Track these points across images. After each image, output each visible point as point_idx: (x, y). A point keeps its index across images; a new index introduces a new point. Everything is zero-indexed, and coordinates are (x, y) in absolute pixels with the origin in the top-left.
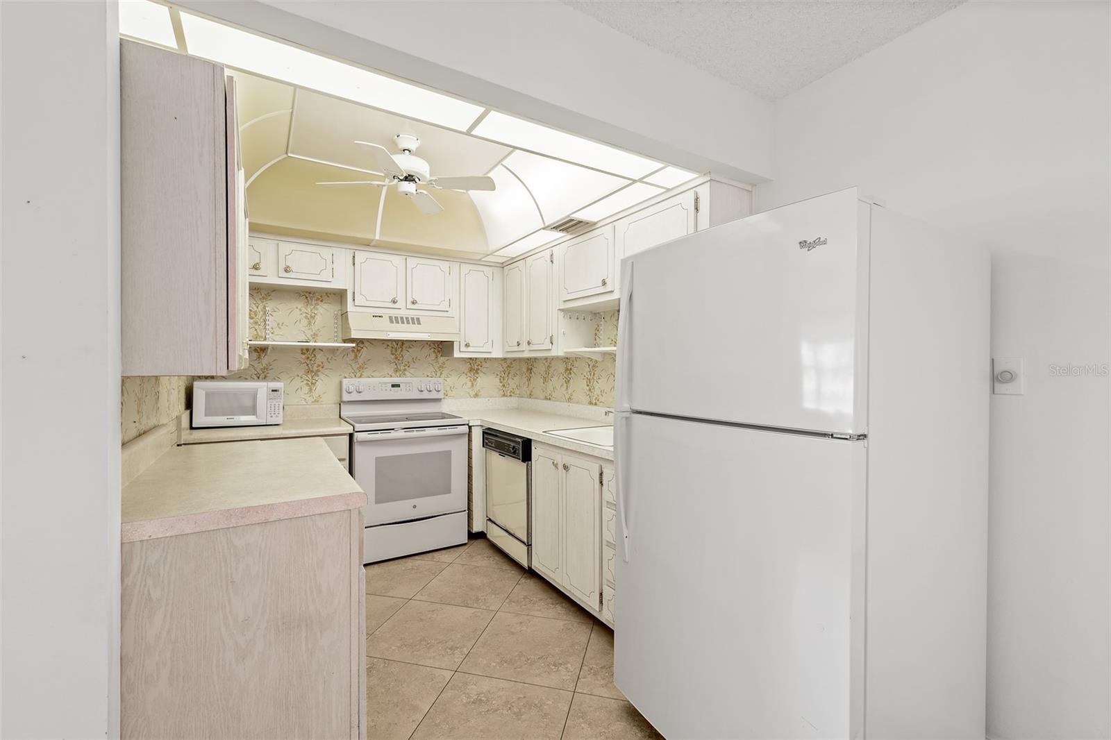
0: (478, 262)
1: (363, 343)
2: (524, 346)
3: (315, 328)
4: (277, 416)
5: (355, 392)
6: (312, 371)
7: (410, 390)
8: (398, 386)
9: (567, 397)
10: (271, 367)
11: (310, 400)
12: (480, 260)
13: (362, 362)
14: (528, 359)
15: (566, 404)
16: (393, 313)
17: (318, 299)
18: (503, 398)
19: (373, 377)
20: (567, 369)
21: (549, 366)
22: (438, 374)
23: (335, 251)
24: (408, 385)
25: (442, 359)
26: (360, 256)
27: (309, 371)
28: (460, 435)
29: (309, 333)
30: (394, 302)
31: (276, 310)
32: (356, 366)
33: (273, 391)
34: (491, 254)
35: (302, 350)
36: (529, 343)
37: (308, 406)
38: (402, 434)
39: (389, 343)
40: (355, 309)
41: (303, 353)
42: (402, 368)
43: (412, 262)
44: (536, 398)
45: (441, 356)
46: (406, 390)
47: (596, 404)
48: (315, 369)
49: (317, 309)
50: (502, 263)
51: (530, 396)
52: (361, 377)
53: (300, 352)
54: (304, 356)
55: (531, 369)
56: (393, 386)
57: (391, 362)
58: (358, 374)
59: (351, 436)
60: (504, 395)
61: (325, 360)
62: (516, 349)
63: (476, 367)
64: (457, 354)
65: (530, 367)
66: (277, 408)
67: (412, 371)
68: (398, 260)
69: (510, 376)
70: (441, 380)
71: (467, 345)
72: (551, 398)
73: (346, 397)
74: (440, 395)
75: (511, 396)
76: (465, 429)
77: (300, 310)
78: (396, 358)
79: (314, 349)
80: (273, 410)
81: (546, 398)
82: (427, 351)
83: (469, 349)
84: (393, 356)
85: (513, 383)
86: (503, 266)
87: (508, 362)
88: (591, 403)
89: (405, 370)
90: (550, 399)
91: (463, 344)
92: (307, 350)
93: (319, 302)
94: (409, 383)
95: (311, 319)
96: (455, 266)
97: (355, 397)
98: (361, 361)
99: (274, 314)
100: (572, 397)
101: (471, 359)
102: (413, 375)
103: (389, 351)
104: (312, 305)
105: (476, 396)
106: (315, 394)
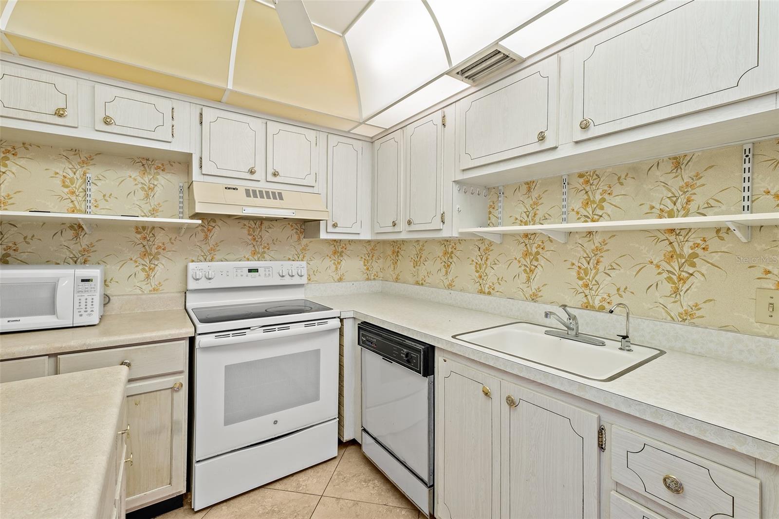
0: (347, 135)
1: (215, 221)
2: (402, 226)
3: (154, 202)
4: (90, 315)
5: (204, 279)
6: (150, 254)
7: (269, 275)
8: (256, 270)
9: (447, 283)
10: (93, 249)
11: (147, 288)
12: (349, 132)
13: (214, 243)
14: (394, 242)
15: (447, 292)
16: (251, 185)
17: (158, 168)
18: (367, 282)
19: (226, 260)
20: (446, 253)
21: (421, 249)
22: (301, 257)
23: (176, 105)
24: (267, 270)
25: (305, 241)
26: (209, 114)
27: (145, 254)
28: (331, 331)
29: (147, 208)
30: (252, 172)
31: (101, 177)
32: (206, 248)
33: (83, 281)
34: (364, 122)
35: (137, 228)
36: (409, 223)
37: (144, 297)
38: (259, 334)
39: (246, 222)
40: (202, 178)
41: (138, 232)
42: (261, 250)
43: (273, 127)
44: (404, 283)
45: (304, 237)
46: (265, 275)
47: (489, 293)
48: (154, 251)
49: (157, 180)
50: (372, 138)
51: (397, 280)
52: (212, 260)
53: (134, 230)
54: (139, 236)
55: (398, 252)
56: (250, 271)
57: (248, 244)
58: (209, 258)
59: (192, 340)
60: (368, 279)
61: (167, 240)
62: (391, 229)
63: (340, 250)
64: (323, 235)
65: (397, 250)
66: (89, 303)
67: (272, 253)
68: (257, 124)
69: (374, 259)
70: (304, 263)
71: (335, 226)
72: (424, 283)
73: (192, 285)
74: (304, 280)
75: (374, 279)
76: (336, 323)
77: (135, 180)
78: (255, 239)
79: (153, 228)
80: (83, 306)
81: (417, 283)
82: (289, 231)
83: (337, 230)
84: (250, 237)
85: (376, 266)
86: (372, 141)
87: (373, 244)
88: (481, 292)
89: (264, 252)
90: (422, 284)
91: (330, 224)
92: (144, 228)
93: (160, 171)
94: (268, 268)
95: (149, 191)
96: (323, 136)
97: (204, 284)
98: (212, 242)
99: (99, 183)
100: (454, 284)
101: (335, 240)
102: (273, 259)
103: (245, 231)
104: (150, 174)
105: (340, 280)
106: (154, 282)
